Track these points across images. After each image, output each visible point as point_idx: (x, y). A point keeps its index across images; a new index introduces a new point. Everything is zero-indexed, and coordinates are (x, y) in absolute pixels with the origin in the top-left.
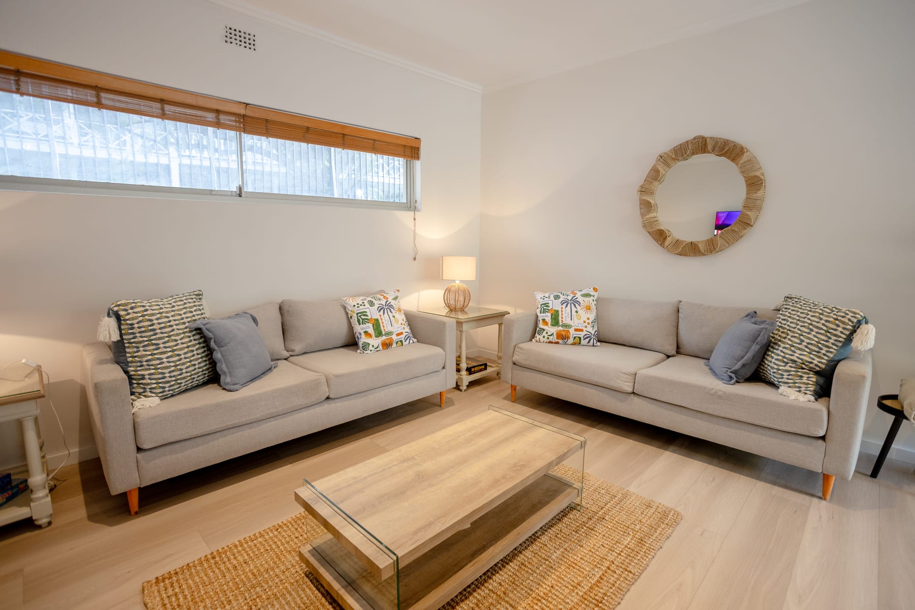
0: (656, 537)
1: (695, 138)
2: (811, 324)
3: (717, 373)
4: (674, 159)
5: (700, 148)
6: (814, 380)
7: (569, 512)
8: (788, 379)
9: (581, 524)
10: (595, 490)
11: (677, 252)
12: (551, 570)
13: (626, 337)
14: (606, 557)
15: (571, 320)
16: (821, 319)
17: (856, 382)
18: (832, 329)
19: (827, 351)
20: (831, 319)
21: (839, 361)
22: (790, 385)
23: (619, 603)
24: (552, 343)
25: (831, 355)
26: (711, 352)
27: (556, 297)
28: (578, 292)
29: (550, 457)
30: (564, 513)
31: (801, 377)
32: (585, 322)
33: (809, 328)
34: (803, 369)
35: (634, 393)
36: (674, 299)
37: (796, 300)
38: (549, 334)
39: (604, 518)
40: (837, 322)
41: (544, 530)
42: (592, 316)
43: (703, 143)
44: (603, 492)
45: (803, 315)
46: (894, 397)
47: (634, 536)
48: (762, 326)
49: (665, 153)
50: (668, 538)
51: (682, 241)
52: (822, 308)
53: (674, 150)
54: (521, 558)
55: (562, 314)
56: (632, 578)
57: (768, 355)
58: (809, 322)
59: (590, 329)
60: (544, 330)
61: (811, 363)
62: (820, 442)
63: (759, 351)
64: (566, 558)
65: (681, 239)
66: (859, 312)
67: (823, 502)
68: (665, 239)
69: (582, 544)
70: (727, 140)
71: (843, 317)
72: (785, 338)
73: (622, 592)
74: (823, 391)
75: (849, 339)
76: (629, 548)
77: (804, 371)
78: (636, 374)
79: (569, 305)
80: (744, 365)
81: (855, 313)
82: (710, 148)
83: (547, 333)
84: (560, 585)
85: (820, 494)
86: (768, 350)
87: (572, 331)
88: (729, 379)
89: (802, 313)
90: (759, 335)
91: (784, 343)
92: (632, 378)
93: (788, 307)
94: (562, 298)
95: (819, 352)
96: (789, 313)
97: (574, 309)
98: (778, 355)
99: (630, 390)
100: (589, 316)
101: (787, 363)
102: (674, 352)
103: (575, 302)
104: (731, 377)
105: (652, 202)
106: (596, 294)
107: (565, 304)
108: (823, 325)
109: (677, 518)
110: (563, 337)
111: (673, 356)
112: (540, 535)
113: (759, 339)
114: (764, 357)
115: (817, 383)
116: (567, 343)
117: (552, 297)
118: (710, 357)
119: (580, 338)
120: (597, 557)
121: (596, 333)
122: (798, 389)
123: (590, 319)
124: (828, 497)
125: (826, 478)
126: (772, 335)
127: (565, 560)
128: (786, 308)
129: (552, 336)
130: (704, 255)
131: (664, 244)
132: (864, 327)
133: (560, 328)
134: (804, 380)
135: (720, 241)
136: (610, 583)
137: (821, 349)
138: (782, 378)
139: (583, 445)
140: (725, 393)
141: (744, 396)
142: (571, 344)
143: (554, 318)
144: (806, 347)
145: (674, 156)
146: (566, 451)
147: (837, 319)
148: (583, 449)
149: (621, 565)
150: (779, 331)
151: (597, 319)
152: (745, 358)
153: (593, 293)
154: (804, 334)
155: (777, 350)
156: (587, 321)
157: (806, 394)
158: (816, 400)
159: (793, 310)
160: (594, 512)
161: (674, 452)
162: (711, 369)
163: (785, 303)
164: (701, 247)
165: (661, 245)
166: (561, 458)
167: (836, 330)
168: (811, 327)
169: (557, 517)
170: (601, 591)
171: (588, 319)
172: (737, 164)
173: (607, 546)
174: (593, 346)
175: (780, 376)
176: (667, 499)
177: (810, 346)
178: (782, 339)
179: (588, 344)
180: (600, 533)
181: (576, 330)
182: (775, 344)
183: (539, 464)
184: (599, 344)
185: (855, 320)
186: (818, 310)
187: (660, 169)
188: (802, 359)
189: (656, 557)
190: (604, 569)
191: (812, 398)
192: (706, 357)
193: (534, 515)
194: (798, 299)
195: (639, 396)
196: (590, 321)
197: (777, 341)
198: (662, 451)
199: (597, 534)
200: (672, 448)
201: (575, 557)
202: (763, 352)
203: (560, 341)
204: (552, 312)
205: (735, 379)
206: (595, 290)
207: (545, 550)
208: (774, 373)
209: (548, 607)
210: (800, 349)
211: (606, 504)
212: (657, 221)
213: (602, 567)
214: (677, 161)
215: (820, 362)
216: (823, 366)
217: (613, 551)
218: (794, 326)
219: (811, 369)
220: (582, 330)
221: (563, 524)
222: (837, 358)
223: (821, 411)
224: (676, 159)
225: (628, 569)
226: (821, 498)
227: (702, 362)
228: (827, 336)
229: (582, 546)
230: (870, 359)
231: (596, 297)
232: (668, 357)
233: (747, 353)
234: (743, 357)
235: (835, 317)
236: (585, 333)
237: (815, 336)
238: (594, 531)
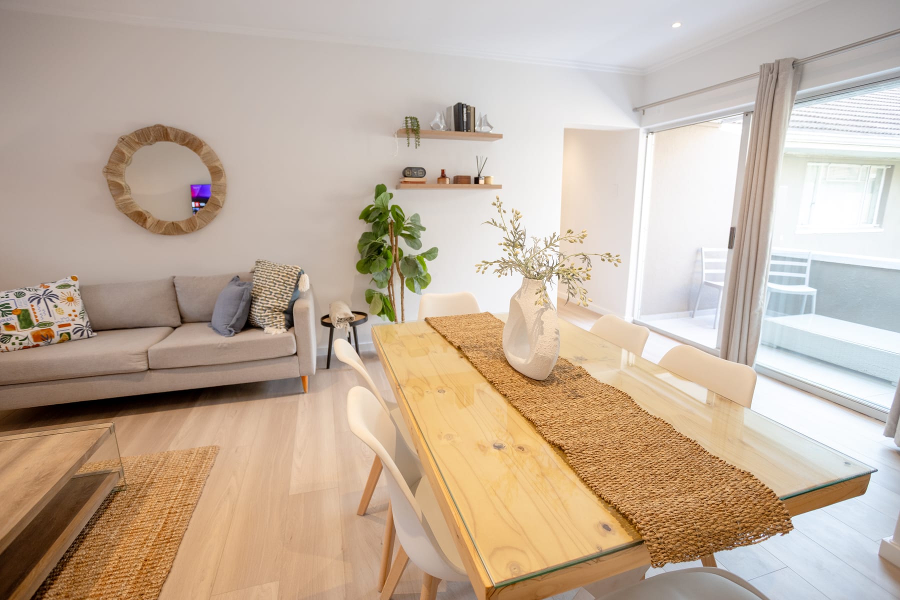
0: (203, 471)
1: (155, 126)
2: (274, 280)
3: (219, 330)
4: (138, 143)
5: (163, 136)
6: (284, 317)
7: (114, 497)
8: (268, 321)
9: (131, 499)
10: (135, 467)
11: (161, 232)
12: (114, 548)
13: (127, 319)
14: (164, 508)
15: (50, 316)
16: (279, 275)
17: (305, 312)
18: (287, 281)
19: (287, 296)
20: (285, 274)
21: (294, 302)
22: (271, 325)
23: (186, 529)
24: (29, 347)
25: (290, 299)
26: (211, 315)
27: (19, 295)
28: (51, 285)
29: (78, 454)
30: (109, 500)
31: (276, 317)
32: (70, 315)
33: (273, 283)
34: (276, 311)
35: (149, 369)
36: (168, 276)
37: (263, 263)
38: (21, 338)
39: (152, 483)
40: (288, 276)
41: (90, 525)
42: (78, 307)
43: (165, 132)
44: (144, 464)
45: (269, 274)
46: (327, 316)
47: (184, 481)
48: (244, 287)
49: (127, 136)
50: (212, 467)
51: (163, 221)
52: (278, 267)
53: (136, 134)
54: (74, 560)
55: (35, 313)
56: (192, 507)
57: (253, 308)
58: (273, 278)
59: (79, 321)
60: (11, 336)
61: (280, 306)
62: (295, 357)
63: (246, 306)
64: (126, 530)
65: (162, 219)
66: (298, 267)
67: (305, 395)
68: (145, 220)
69: (138, 512)
70: (187, 133)
71: (291, 272)
72: (261, 293)
73: (186, 521)
74: (290, 325)
75: (297, 286)
76: (183, 490)
77: (277, 313)
78: (147, 352)
79: (42, 301)
80: (238, 319)
81: (297, 268)
82: (172, 137)
83: (17, 338)
84: (128, 552)
85: (303, 391)
86: (252, 304)
87: (55, 329)
88: (229, 333)
89: (268, 273)
90: (243, 294)
91: (261, 296)
92: (144, 356)
93: (259, 269)
94: (28, 294)
95: (282, 298)
96: (260, 274)
97: (51, 304)
98: (259, 306)
99: (145, 367)
100: (74, 307)
101: (265, 310)
102: (179, 323)
103: (51, 296)
104: (231, 331)
105: (123, 183)
106: (77, 283)
107: (36, 301)
108: (281, 279)
109: (216, 450)
110: (44, 338)
111: (179, 326)
112: (89, 531)
113: (244, 296)
114: (250, 310)
115: (286, 319)
116: (51, 343)
117: (12, 296)
118: (211, 319)
119: (69, 334)
120: (156, 512)
121: (89, 324)
122: (275, 327)
123: (76, 310)
124: (307, 390)
125: (303, 378)
126: (252, 292)
127: (126, 532)
128: (258, 271)
129: (27, 340)
130: (186, 233)
131: (145, 225)
132: (302, 276)
133: (37, 329)
134: (278, 319)
135: (198, 221)
136: (175, 521)
137: (283, 295)
138: (265, 322)
139: (112, 430)
140: (229, 344)
141: (243, 342)
142: (58, 343)
143: (23, 320)
144: (275, 296)
145: (137, 140)
146: (95, 441)
147: (288, 274)
148: (113, 434)
149: (179, 505)
150: (256, 288)
151: (86, 309)
152: (238, 314)
153: (72, 282)
154: (272, 287)
155: (258, 302)
156: (73, 314)
157: (281, 328)
158: (287, 330)
159: (262, 271)
160: (141, 483)
161: (200, 405)
162: (214, 329)
163: (256, 266)
164: (183, 226)
165: (142, 226)
166: (91, 451)
167: (288, 281)
168: (274, 281)
169: (102, 507)
170: (168, 531)
171: (74, 311)
172: (199, 155)
173: (163, 500)
174: (89, 337)
175: (263, 321)
176: (204, 442)
177: (277, 295)
178: (259, 294)
179: (82, 337)
180: (153, 495)
181: (60, 326)
182: (255, 298)
183: (68, 465)
184: (95, 334)
185: (297, 273)
186: (276, 269)
187: (124, 151)
188: (274, 305)
189: (207, 484)
190: (166, 516)
191: (285, 330)
192: (207, 320)
193: (77, 516)
194: (265, 262)
195: (155, 371)
196: (77, 313)
197: (256, 296)
198: (189, 409)
199: (150, 497)
200: (198, 403)
201: (135, 524)
202: (249, 307)
203: (41, 343)
204: (18, 313)
205: (234, 331)
206: (74, 278)
207: (100, 538)
208: (259, 319)
209: (122, 573)
210: (271, 299)
211: (151, 472)
212: (132, 203)
213: (164, 516)
214: (141, 146)
215: (284, 305)
216: (287, 307)
217: (170, 500)
218: (264, 282)
219: (280, 311)
220: (69, 325)
221: (112, 509)
222: (293, 300)
223: (291, 337)
224: (140, 144)
225: (187, 504)
226: (303, 393)
227: (205, 325)
228: (284, 286)
229: (139, 513)
230: (311, 296)
231: (77, 287)
232: (175, 328)
233: (238, 309)
234: (236, 313)
235: (286, 272)
236: (73, 327)
237: (278, 288)
238: (147, 496)
